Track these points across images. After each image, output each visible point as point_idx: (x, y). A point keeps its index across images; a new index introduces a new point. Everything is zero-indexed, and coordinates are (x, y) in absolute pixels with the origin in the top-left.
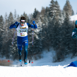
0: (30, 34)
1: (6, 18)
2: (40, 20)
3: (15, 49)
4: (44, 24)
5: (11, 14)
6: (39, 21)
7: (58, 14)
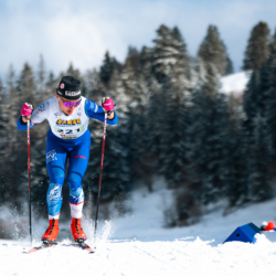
1: (10, 83)
2: (121, 90)
6: (118, 94)
7: (181, 69)
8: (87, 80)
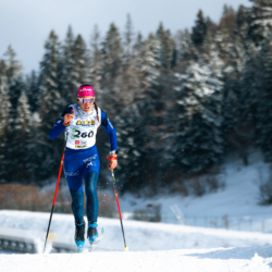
0: (181, 102)
1: (95, 46)
2: (214, 54)
3: (125, 156)
4: (229, 69)
5: (113, 30)
6: (211, 57)
8: (178, 42)
